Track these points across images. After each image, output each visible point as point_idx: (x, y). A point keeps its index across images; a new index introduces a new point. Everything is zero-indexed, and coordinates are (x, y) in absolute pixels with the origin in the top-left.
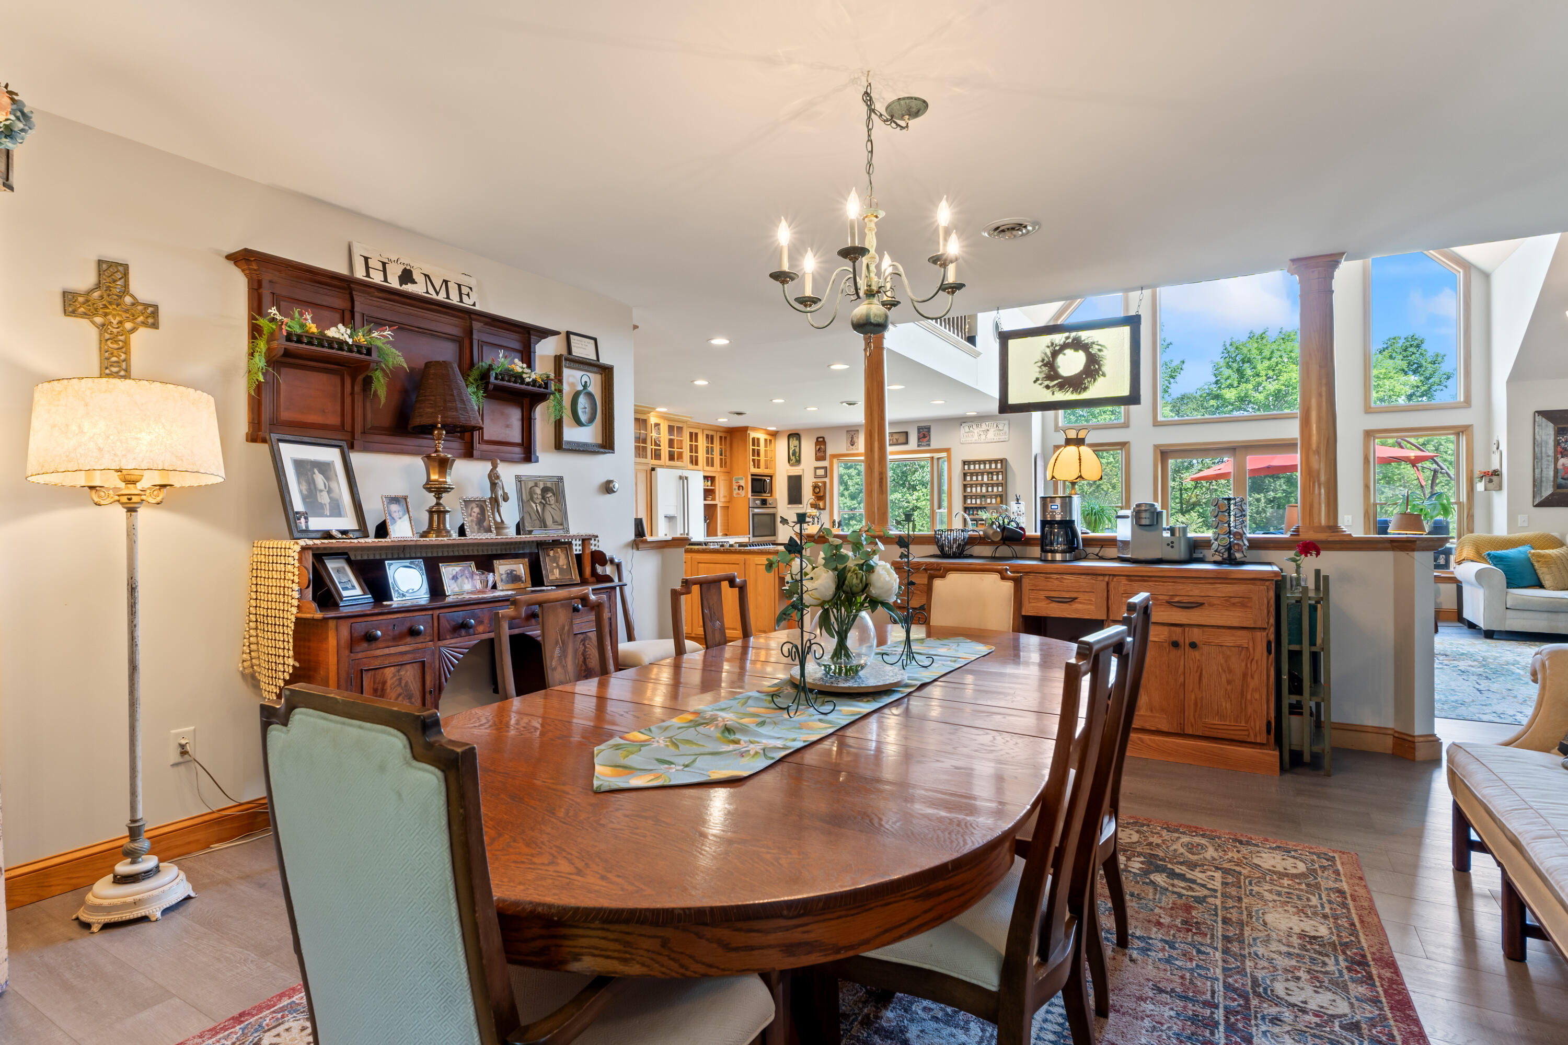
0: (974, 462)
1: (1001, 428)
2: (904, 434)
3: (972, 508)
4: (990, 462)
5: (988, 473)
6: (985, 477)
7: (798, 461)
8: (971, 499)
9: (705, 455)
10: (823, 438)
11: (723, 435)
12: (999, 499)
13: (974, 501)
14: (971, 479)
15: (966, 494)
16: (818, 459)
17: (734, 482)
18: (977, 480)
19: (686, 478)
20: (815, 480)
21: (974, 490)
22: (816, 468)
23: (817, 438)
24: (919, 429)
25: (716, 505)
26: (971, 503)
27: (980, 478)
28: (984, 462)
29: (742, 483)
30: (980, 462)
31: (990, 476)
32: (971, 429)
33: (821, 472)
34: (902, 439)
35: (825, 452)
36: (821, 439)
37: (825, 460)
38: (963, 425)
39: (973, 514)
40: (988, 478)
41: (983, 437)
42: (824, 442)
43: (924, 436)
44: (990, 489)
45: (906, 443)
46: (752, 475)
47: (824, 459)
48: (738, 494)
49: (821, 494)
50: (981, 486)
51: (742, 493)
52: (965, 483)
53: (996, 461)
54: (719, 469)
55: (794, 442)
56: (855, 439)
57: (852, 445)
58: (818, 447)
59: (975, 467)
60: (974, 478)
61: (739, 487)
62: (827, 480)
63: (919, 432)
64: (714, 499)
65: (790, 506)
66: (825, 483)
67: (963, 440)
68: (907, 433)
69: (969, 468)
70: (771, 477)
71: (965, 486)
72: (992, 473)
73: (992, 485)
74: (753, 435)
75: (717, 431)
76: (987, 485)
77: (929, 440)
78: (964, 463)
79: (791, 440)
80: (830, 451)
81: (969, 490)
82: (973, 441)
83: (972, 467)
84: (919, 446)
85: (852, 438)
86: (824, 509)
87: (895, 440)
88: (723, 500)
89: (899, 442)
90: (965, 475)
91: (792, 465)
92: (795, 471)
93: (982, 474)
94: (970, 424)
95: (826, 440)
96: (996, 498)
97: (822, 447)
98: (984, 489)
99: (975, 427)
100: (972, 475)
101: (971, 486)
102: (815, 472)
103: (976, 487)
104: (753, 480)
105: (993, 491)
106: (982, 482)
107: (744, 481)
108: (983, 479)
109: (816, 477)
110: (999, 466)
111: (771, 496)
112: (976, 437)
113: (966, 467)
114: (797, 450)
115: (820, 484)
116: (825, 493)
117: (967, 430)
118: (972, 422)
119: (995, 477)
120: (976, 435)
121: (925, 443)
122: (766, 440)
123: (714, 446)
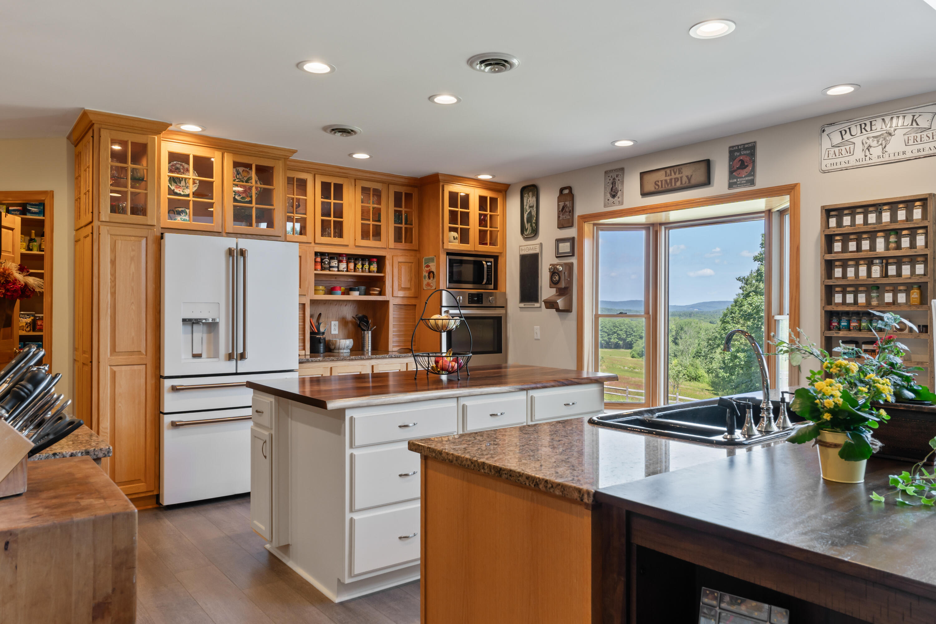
0: (853, 210)
1: (923, 122)
2: (703, 166)
3: (847, 313)
4: (893, 205)
5: (887, 232)
6: (880, 244)
7: (535, 232)
8: (844, 293)
9: (359, 222)
10: (570, 188)
11: (403, 190)
12: (915, 294)
13: (850, 298)
14: (845, 249)
15: (830, 282)
16: (561, 226)
17: (424, 266)
18: (859, 249)
19: (242, 253)
20: (556, 261)
21: (851, 272)
22: (558, 241)
23: (562, 190)
24: (733, 152)
25: (387, 302)
26: (844, 303)
27: (866, 245)
28: (877, 207)
29: (433, 268)
30: (865, 208)
31: (893, 239)
32: (847, 137)
33: (565, 247)
34: (699, 175)
35: (572, 211)
36: (566, 191)
37: (572, 226)
38: (828, 130)
39: (848, 328)
40: (887, 242)
41: (876, 151)
42: (571, 195)
43: (743, 166)
44: (892, 270)
45: (708, 182)
46: (448, 254)
47: (570, 225)
48: (428, 284)
49: (563, 285)
50: (870, 262)
51: (432, 282)
52: (829, 257)
53: (909, 204)
54: (392, 244)
55: (530, 200)
56: (618, 186)
57: (614, 196)
58: (562, 204)
59: (853, 220)
60: (852, 246)
61: (431, 274)
62: (574, 260)
63: (732, 158)
64: (381, 293)
65: (522, 305)
66: (570, 266)
67: (826, 164)
68: (708, 163)
69: (839, 224)
70: (496, 258)
71: (829, 266)
72: (897, 232)
73: (899, 261)
74: (461, 189)
75: (388, 184)
76: (885, 261)
77: (753, 173)
78: (828, 212)
79: (526, 195)
80: (580, 210)
81: (838, 273)
82: (853, 163)
83: (847, 220)
84: (731, 186)
85: (614, 183)
86: (568, 310)
87: (685, 179)
88: (401, 294)
89: (693, 182)
90: (829, 240)
91: (526, 239)
92: (530, 247)
93: (872, 235)
94: (845, 126)
95: (575, 192)
96: (908, 292)
97: (567, 203)
98: (876, 271)
99: (855, 130)
100: (846, 238)
101: (844, 264)
102: (557, 248)
103: (857, 266)
104: (451, 263)
105: (899, 274)
106: (872, 254)
107: (435, 264)
108: (873, 247)
109: (559, 256)
110: (917, 214)
111: (496, 288)
112: (859, 154)
113: (833, 222)
114: (534, 213)
115: (561, 268)
116: (570, 282)
117: (837, 139)
118: (848, 120)
119: (905, 242)
120: (859, 147)
121: (743, 180)
122: (482, 199)
123: (383, 207)
